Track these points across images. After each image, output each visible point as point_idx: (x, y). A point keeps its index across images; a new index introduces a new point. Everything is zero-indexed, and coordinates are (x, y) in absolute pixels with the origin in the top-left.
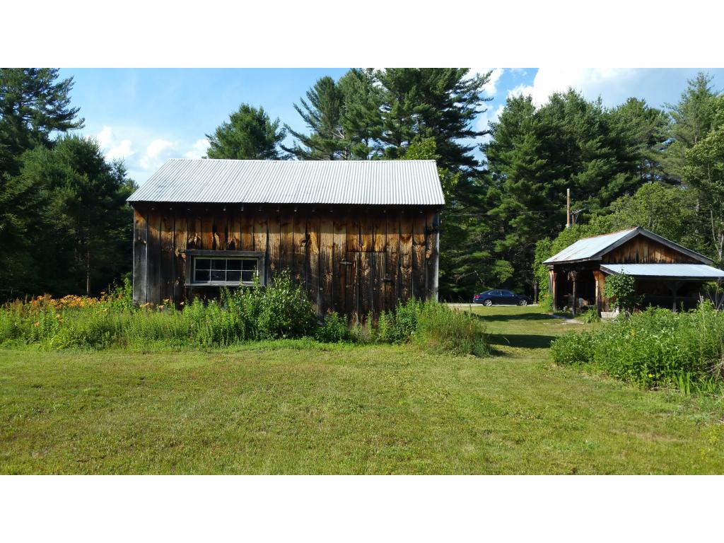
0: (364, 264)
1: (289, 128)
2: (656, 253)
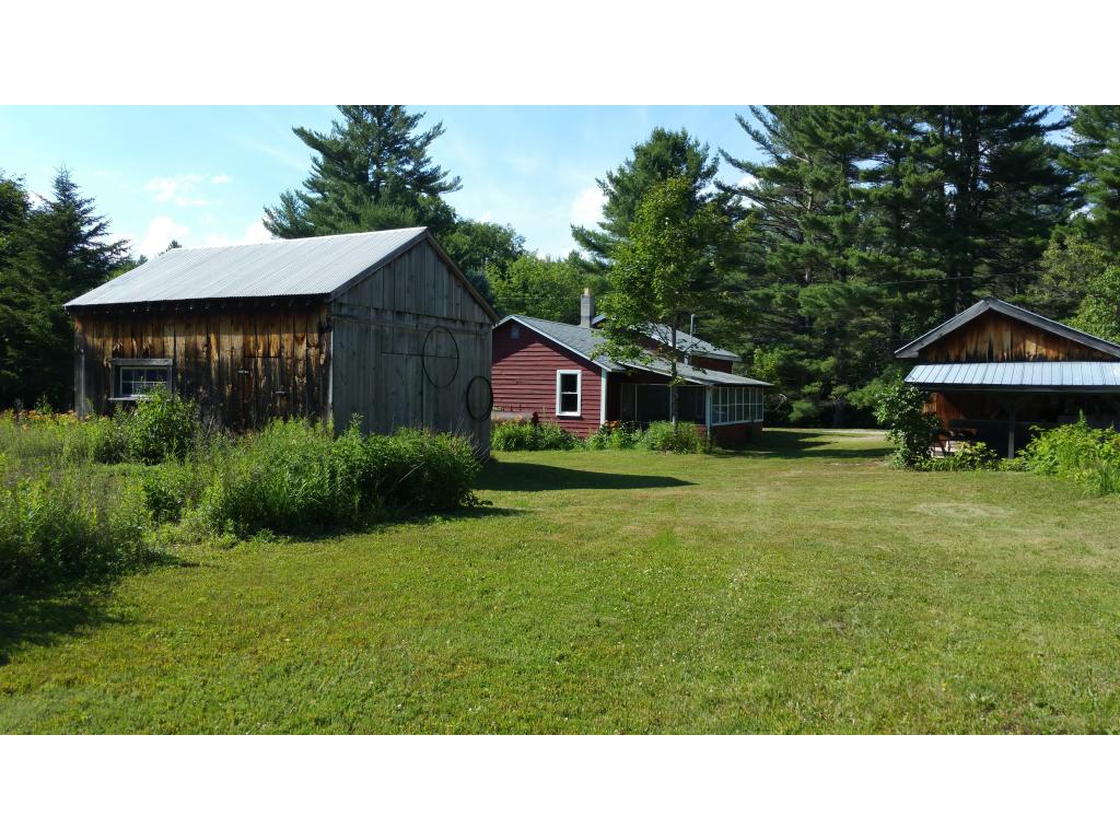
0: (260, 373)
1: (725, 155)
2: (1028, 342)
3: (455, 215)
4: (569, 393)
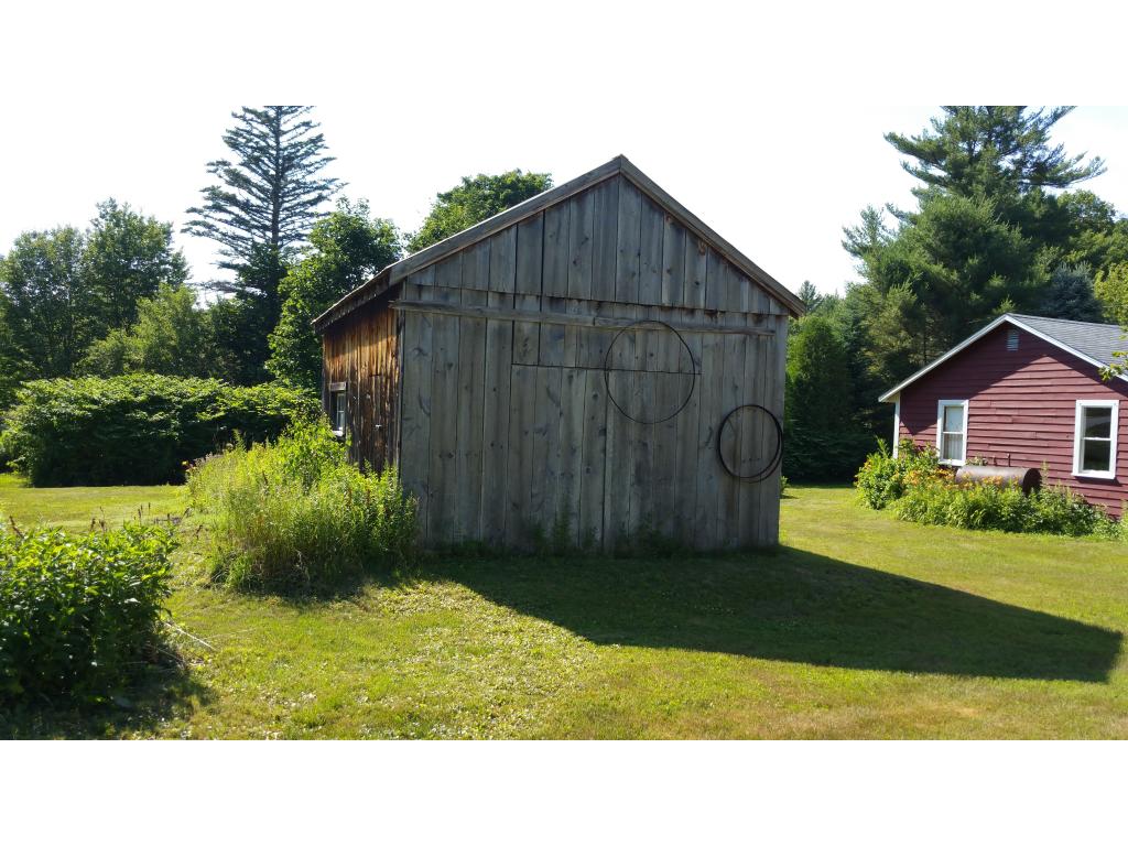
3: (1113, 213)
4: (1097, 439)
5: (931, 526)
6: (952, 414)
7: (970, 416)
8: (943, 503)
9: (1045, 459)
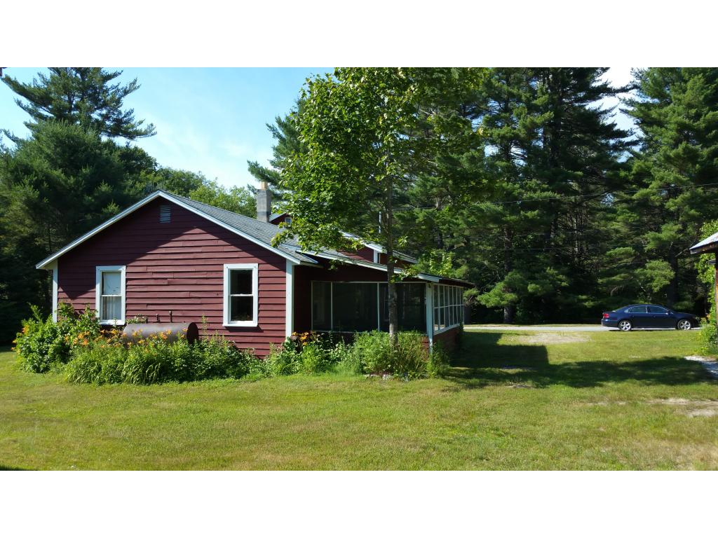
4: (242, 295)
5: (107, 385)
6: (110, 280)
7: (127, 280)
8: (117, 361)
9: (203, 314)
